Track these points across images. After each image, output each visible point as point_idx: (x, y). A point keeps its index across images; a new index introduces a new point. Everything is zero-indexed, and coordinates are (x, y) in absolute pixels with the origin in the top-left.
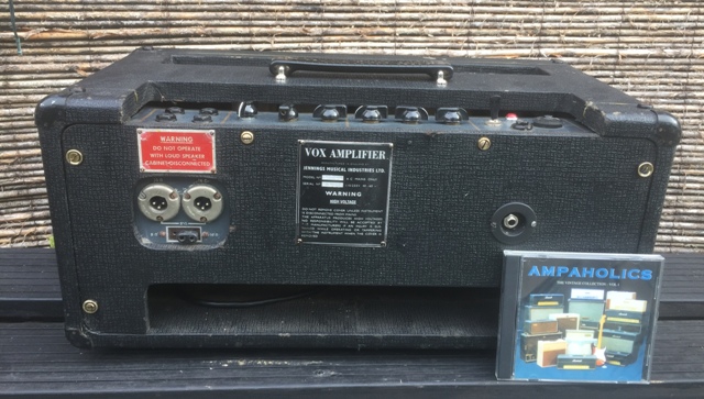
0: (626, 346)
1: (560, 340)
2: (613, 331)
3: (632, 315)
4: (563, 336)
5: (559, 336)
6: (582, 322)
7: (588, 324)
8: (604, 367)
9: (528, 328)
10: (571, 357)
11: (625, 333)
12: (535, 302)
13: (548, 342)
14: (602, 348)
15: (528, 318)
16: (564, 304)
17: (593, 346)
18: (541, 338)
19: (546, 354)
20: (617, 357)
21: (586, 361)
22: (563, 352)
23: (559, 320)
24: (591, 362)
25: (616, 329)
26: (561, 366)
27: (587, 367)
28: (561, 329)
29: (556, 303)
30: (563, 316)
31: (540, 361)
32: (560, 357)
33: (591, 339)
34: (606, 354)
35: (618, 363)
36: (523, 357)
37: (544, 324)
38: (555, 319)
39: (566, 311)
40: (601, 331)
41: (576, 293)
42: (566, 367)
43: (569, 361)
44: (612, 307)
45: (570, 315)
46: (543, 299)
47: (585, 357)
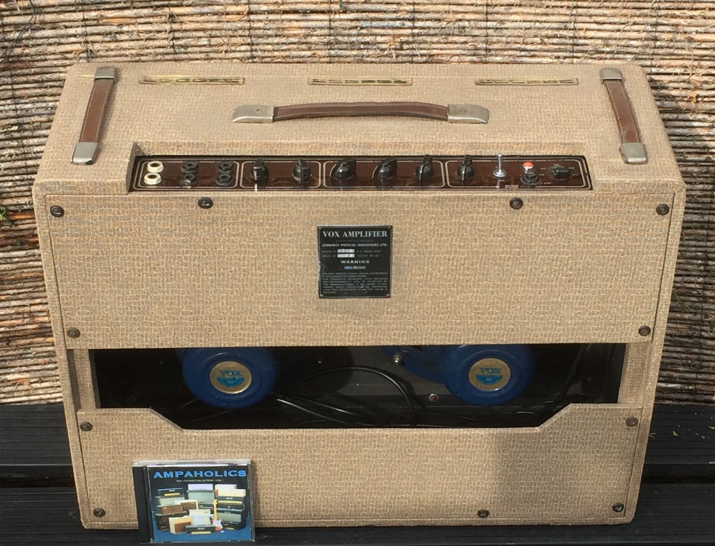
1: (185, 516)
2: (224, 509)
4: (188, 514)
6: (199, 505)
8: (222, 532)
9: (161, 510)
11: (233, 510)
14: (218, 519)
20: (230, 525)
21: (207, 529)
25: (227, 508)
27: (209, 532)
30: (186, 501)
31: (173, 530)
32: (187, 527)
34: (222, 523)
35: (233, 529)
37: (172, 508)
40: (215, 509)
42: (193, 533)
43: (195, 529)
46: (168, 492)
47: (206, 526)
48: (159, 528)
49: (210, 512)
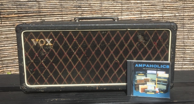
0: (164, 87)
2: (160, 83)
3: (165, 78)
4: (146, 84)
6: (151, 80)
7: (153, 81)
8: (159, 93)
9: (136, 81)
11: (163, 83)
12: (138, 74)
13: (142, 85)
14: (157, 88)
15: (136, 78)
16: (145, 74)
17: (155, 87)
18: (140, 84)
19: (142, 89)
21: (153, 92)
22: (146, 88)
23: (144, 79)
24: (155, 92)
25: (161, 82)
26: (146, 92)
28: (145, 82)
29: (143, 74)
30: (146, 78)
31: (140, 91)
32: (146, 90)
34: (159, 89)
35: (163, 92)
37: (141, 80)
41: (148, 72)
42: (148, 93)
43: (148, 91)
44: (159, 76)
45: (147, 78)
46: (140, 73)
47: (153, 90)
48: (135, 89)
49: (154, 84)
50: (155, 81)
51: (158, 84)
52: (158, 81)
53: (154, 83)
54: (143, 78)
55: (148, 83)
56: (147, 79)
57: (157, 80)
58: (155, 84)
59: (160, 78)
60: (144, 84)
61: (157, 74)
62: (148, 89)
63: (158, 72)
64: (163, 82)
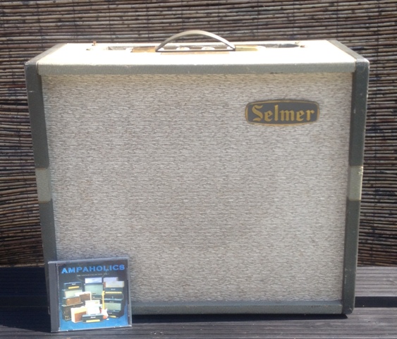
0: (118, 307)
3: (118, 289)
5: (82, 305)
7: (97, 297)
10: (89, 315)
12: (67, 288)
13: (76, 308)
15: (64, 296)
16: (82, 287)
17: (100, 308)
18: (72, 307)
19: (76, 315)
22: (85, 313)
23: (81, 296)
24: (101, 317)
26: (85, 321)
28: (82, 301)
29: (78, 287)
33: (99, 305)
36: (64, 318)
38: (78, 296)
39: (84, 290)
41: (88, 281)
44: (107, 286)
45: (86, 293)
50: (100, 296)
51: (106, 301)
52: (106, 296)
53: (99, 301)
54: (78, 293)
55: (87, 302)
56: (85, 295)
57: (103, 294)
58: (101, 303)
59: (109, 289)
60: (79, 306)
61: (103, 284)
62: (89, 314)
63: (105, 279)
64: (114, 298)
